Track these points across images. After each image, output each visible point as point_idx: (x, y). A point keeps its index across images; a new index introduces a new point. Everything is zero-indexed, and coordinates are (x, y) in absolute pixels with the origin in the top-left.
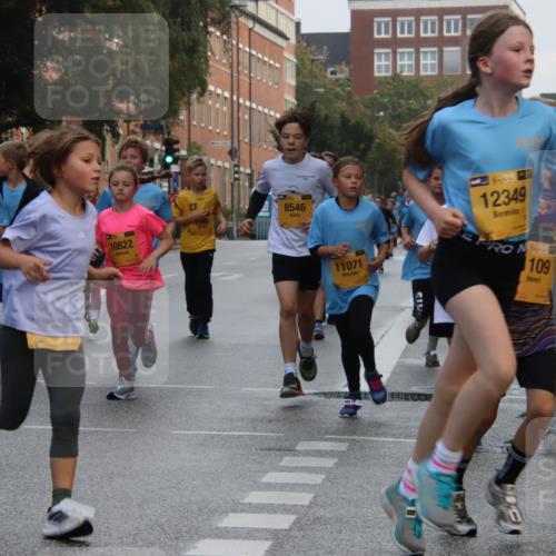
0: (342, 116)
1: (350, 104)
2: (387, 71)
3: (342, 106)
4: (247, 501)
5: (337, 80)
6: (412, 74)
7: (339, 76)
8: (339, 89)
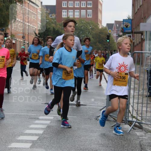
0: (53, 28)
1: (55, 25)
2: (66, 16)
3: (53, 25)
4: (25, 132)
5: (52, 18)
6: (73, 17)
7: (52, 17)
8: (53, 21)
